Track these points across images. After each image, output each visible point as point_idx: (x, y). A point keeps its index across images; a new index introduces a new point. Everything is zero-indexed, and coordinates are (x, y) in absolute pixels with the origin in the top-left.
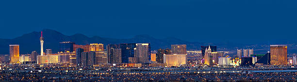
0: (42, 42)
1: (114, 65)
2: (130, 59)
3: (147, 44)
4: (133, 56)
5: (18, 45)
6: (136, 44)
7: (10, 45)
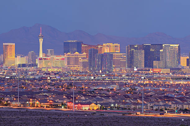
0: (41, 41)
1: (136, 69)
2: (155, 63)
3: (177, 45)
4: (158, 59)
5: (14, 44)
6: (163, 45)
7: (4, 44)
